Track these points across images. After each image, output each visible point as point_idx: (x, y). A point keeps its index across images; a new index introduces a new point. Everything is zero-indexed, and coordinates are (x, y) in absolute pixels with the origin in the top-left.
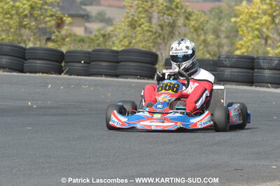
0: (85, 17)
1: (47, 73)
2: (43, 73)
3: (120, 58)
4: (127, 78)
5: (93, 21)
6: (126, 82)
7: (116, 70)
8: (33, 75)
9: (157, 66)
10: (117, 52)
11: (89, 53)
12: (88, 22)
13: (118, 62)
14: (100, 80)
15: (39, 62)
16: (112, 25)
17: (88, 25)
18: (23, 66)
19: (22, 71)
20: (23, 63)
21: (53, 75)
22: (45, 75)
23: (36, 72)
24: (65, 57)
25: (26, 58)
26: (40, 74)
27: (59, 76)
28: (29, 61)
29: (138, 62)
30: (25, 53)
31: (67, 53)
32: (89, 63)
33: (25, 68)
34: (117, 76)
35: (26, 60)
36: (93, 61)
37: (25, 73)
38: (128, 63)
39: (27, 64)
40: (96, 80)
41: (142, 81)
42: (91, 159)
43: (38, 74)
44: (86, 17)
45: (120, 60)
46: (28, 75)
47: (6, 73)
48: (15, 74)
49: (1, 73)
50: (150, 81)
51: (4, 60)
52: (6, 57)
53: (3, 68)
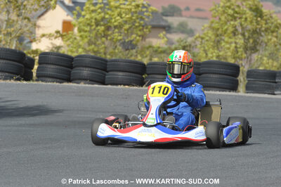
0: (167, 29)
1: (128, 85)
2: (124, 85)
3: (202, 70)
4: (209, 90)
5: (174, 32)
8: (115, 87)
9: (238, 78)
10: (199, 64)
12: (170, 33)
13: (200, 74)
15: (121, 74)
16: (192, 36)
17: (169, 36)
18: (104, 77)
19: (103, 83)
20: (105, 75)
21: (135, 88)
22: (127, 87)
23: (117, 84)
24: (147, 69)
25: (108, 70)
26: (122, 86)
27: (141, 88)
28: (110, 73)
29: (220, 74)
30: (106, 65)
31: (149, 64)
33: (106, 80)
37: (107, 85)
38: (209, 75)
39: (109, 76)
41: (224, 93)
43: (119, 86)
44: (167, 28)
45: (201, 72)
46: (109, 86)
47: (87, 85)
48: (97, 86)
49: (82, 85)
50: (232, 93)
51: (86, 72)
52: (87, 69)
53: (84, 79)
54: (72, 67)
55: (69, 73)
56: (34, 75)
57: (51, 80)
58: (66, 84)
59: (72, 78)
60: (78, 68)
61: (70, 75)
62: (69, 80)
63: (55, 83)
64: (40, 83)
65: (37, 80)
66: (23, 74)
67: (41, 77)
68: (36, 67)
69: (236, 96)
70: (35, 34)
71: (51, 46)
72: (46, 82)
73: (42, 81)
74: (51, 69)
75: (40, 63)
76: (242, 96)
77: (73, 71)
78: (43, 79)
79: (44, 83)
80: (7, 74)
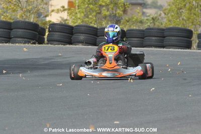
0: (142, 5)
3: (166, 34)
4: (169, 48)
6: (171, 51)
7: (163, 43)
9: (192, 39)
10: (162, 30)
11: (143, 31)
12: (146, 8)
13: (164, 37)
14: (151, 50)
19: (95, 45)
20: (96, 39)
24: (127, 34)
25: (98, 35)
29: (178, 36)
30: (97, 31)
31: (127, 31)
32: (143, 38)
33: (97, 42)
34: (163, 47)
35: (98, 37)
36: (146, 36)
38: (171, 38)
39: (99, 39)
40: (148, 50)
41: (183, 50)
45: (165, 35)
47: (84, 46)
48: (90, 47)
49: (80, 46)
50: (189, 50)
51: (82, 37)
52: (83, 35)
53: (81, 42)
54: (72, 34)
56: (46, 40)
57: (57, 43)
58: (68, 46)
60: (77, 34)
61: (71, 39)
62: (70, 43)
63: (60, 45)
64: (50, 45)
65: (48, 44)
66: (37, 39)
67: (50, 41)
68: (47, 34)
72: (54, 44)
73: (51, 44)
74: (57, 35)
75: (49, 31)
76: (194, 52)
77: (73, 37)
78: (53, 42)
79: (52, 45)
80: (26, 39)
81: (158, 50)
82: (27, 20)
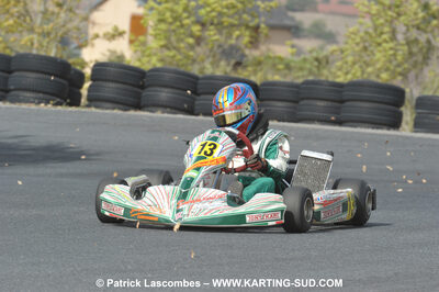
0: (293, 30)
3: (346, 94)
4: (355, 127)
5: (305, 37)
6: (353, 132)
7: (339, 113)
8: (208, 118)
9: (403, 109)
10: (341, 85)
11: (297, 86)
12: (298, 37)
13: (342, 102)
16: (335, 42)
17: (296, 42)
18: (193, 103)
19: (192, 112)
20: (195, 100)
24: (260, 93)
25: (198, 92)
28: (202, 97)
30: (196, 84)
31: (262, 85)
32: (297, 102)
33: (197, 107)
34: (339, 123)
35: (199, 95)
36: (303, 99)
37: (197, 115)
39: (200, 101)
40: (304, 129)
41: (379, 131)
42: (297, 253)
44: (295, 30)
45: (345, 98)
46: (201, 118)
47: (166, 115)
48: (181, 116)
49: (159, 115)
50: (392, 132)
51: (164, 94)
52: (166, 90)
53: (163, 106)
54: (143, 87)
55: (138, 96)
56: (84, 101)
57: (110, 105)
58: (132, 113)
59: (142, 104)
60: (150, 89)
61: (140, 99)
62: (138, 107)
63: (115, 111)
64: (93, 109)
65: (88, 106)
67: (93, 100)
68: (87, 85)
69: (398, 136)
70: (87, 33)
71: (108, 53)
72: (103, 108)
73: (97, 107)
74: (110, 89)
75: (94, 78)
76: (407, 138)
77: (145, 93)
78: (98, 103)
79: (98, 110)
80: (41, 95)
81: (327, 131)
82: (42, 53)
